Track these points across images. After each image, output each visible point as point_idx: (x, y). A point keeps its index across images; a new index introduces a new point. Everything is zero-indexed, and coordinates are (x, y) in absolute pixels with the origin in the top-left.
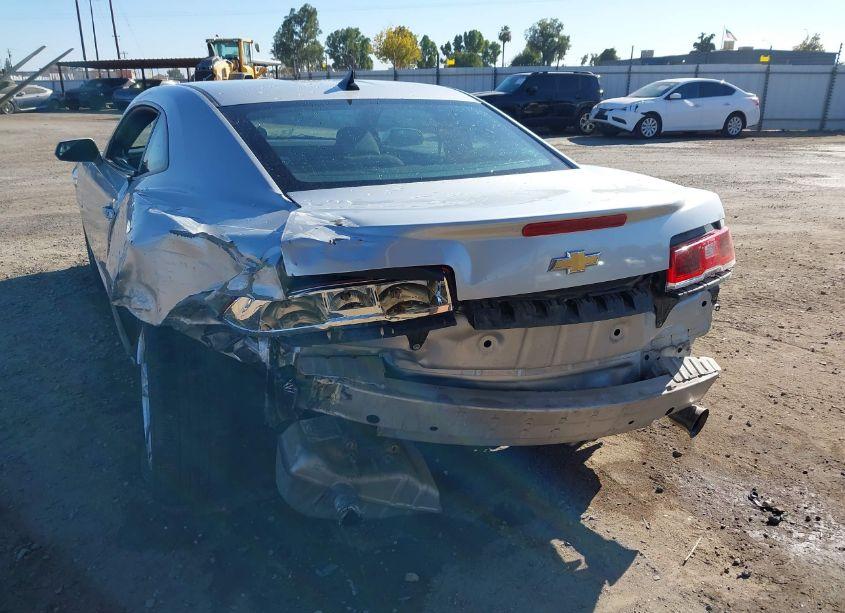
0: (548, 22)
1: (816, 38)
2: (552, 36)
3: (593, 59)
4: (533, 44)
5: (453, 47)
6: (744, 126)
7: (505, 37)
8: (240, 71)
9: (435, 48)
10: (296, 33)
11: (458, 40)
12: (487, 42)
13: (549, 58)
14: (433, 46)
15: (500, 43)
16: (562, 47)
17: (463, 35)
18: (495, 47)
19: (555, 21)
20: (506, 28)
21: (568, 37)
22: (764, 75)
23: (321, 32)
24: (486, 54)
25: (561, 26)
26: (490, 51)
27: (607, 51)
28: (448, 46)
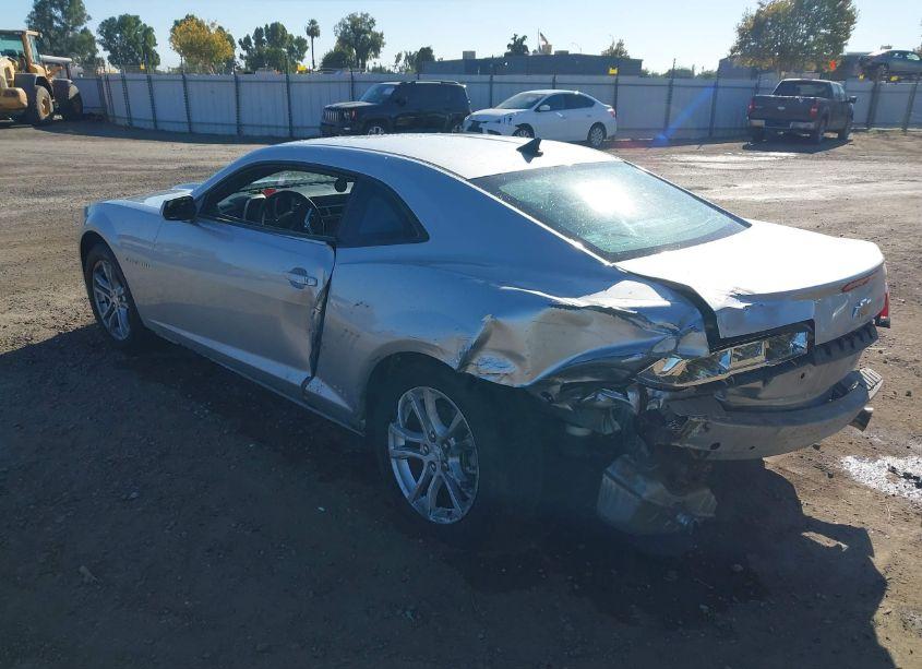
0: (359, 16)
1: (620, 44)
2: (365, 32)
3: (407, 57)
4: (343, 40)
5: (253, 41)
6: (605, 136)
7: (313, 31)
8: (27, 71)
9: (232, 42)
10: (56, 18)
11: (258, 32)
12: (291, 37)
13: (363, 56)
14: (230, 38)
15: (309, 39)
16: (375, 44)
17: (263, 27)
18: (301, 43)
19: (367, 15)
20: (313, 22)
21: (382, 35)
22: (613, 87)
23: (89, 18)
24: (291, 50)
25: (372, 21)
26: (296, 47)
27: (423, 50)
28: (247, 39)
